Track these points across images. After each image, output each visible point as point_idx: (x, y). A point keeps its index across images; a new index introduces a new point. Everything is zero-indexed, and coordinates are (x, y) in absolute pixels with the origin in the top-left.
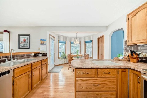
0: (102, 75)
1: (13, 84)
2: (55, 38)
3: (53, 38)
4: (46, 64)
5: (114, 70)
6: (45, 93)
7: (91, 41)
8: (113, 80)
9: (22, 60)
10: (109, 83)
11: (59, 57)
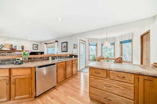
0: (114, 78)
1: (57, 71)
2: (85, 42)
3: (84, 42)
4: (76, 64)
5: (131, 75)
6: (73, 84)
7: (131, 41)
8: (130, 86)
9: (62, 59)
10: (124, 88)
11: (90, 59)
